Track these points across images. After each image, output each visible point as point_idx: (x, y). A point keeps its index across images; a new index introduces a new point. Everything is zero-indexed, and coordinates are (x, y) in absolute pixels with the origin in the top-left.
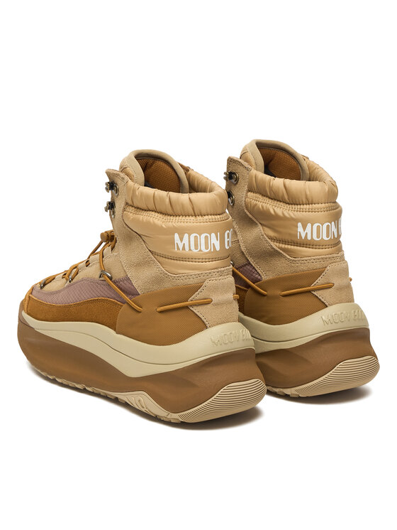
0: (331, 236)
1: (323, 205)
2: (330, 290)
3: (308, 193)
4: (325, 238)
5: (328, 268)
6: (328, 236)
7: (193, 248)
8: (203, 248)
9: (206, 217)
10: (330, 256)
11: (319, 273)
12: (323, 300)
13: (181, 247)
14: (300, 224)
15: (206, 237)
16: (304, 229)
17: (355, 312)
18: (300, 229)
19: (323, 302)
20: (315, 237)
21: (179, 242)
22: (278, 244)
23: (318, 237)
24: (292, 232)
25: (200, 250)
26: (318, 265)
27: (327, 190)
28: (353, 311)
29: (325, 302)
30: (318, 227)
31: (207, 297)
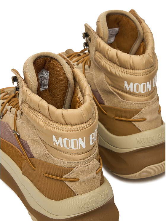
0: (146, 90)
1: (142, 71)
2: (144, 122)
3: (132, 64)
4: (142, 92)
5: (143, 109)
6: (144, 90)
7: (65, 146)
8: (73, 147)
9: (75, 127)
10: (145, 102)
11: (137, 112)
12: (138, 128)
13: (57, 144)
14: (126, 82)
15: (75, 141)
16: (129, 85)
17: (159, 135)
18: (126, 85)
19: (139, 129)
20: (135, 91)
21: (56, 141)
22: (113, 88)
23: (137, 90)
24: (121, 85)
25: (71, 148)
26: (137, 107)
27: (144, 62)
28: (158, 135)
29: (140, 129)
30: (137, 86)
31: (76, 177)
